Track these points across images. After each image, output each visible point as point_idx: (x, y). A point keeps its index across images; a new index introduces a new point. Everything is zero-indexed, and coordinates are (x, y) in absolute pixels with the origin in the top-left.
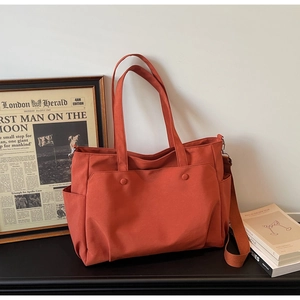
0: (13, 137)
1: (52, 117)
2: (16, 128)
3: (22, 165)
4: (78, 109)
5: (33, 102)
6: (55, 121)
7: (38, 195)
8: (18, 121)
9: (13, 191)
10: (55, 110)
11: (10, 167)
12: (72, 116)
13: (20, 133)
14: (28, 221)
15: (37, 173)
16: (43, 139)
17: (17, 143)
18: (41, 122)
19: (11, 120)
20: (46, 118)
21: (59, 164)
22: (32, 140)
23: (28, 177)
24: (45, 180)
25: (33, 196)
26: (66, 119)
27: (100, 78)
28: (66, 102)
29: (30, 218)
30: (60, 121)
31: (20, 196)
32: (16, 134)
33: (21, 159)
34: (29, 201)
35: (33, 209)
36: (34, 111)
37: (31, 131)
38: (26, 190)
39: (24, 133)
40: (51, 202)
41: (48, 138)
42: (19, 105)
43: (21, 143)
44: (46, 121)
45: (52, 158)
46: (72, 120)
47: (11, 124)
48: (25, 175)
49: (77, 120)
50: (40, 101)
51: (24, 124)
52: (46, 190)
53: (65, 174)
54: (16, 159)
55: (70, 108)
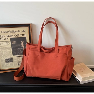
0: (4, 41)
1: (16, 36)
3: (7, 50)
4: (24, 33)
5: (10, 31)
6: (17, 37)
7: (12, 59)
8: (6, 37)
9: (5, 57)
10: (17, 33)
11: (4, 50)
12: (22, 35)
13: (6, 40)
14: (9, 66)
15: (12, 52)
16: (13, 42)
17: (5, 43)
18: (12, 37)
19: (4, 36)
20: (14, 36)
21: (18, 50)
22: (10, 42)
23: (9, 53)
24: (14, 54)
25: (10, 59)
26: (20, 36)
27: (30, 24)
28: (20, 31)
29: (10, 65)
31: (6, 59)
32: (5, 41)
33: (7, 48)
34: (9, 60)
35: (11, 63)
36: (10, 34)
37: (9, 40)
38: (8, 57)
39: (8, 40)
40: (16, 61)
41: (15, 42)
42: (6, 32)
43: (7, 43)
44: (14, 37)
45: (16, 48)
46: (22, 37)
47: (4, 38)
48: (8, 53)
50: (12, 31)
51: (7, 38)
52: (14, 57)
53: (20, 53)
54: (5, 48)
55: (21, 33)
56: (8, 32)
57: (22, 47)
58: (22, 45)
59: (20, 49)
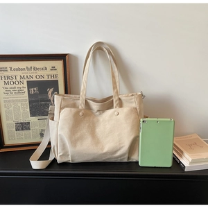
0: (15, 88)
1: (38, 77)
2: (17, 83)
3: (20, 105)
4: (54, 72)
5: (27, 68)
6: (40, 79)
7: (29, 123)
9: (14, 120)
10: (40, 73)
11: (13, 106)
12: (50, 77)
13: (19, 86)
14: (22, 138)
15: (28, 110)
16: (32, 89)
17: (17, 92)
18: (32, 80)
19: (14, 77)
20: (34, 77)
21: (41, 105)
22: (26, 90)
24: (33, 114)
25: (25, 123)
26: (46, 79)
28: (46, 69)
29: (23, 137)
30: (43, 79)
31: (18, 123)
32: (17, 86)
33: (19, 101)
34: (23, 126)
36: (27, 73)
37: (25, 85)
38: (21, 120)
39: (22, 86)
40: (36, 128)
41: (35, 89)
42: (19, 69)
43: (20, 92)
44: (35, 79)
45: (37, 101)
46: (50, 79)
47: (14, 80)
48: (21, 111)
49: (53, 79)
51: (21, 80)
52: (34, 120)
53: (45, 111)
54: (17, 101)
55: (49, 72)
56: (24, 69)
58: (50, 96)
59: (46, 104)
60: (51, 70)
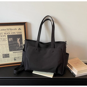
0: (2, 38)
1: (12, 33)
2: (3, 36)
3: (4, 46)
4: (20, 31)
6: (13, 34)
7: (9, 54)
8: (3, 34)
9: (2, 53)
10: (13, 31)
11: (1, 47)
12: (18, 33)
13: (4, 37)
15: (8, 48)
16: (10, 39)
17: (3, 40)
18: (9, 34)
19: (1, 34)
21: (14, 46)
22: (7, 39)
24: (10, 50)
25: (7, 55)
26: (16, 34)
28: (16, 29)
29: (6, 60)
30: (15, 34)
31: (4, 55)
32: (3, 38)
33: (4, 44)
34: (6, 56)
35: (7, 58)
36: (8, 32)
37: (7, 37)
38: (5, 53)
39: (5, 37)
40: (12, 56)
41: (11, 39)
42: (3, 30)
43: (4, 40)
44: (11, 34)
45: (12, 44)
46: (18, 34)
47: (1, 35)
48: (5, 49)
49: (19, 34)
50: (9, 29)
51: (5, 35)
52: (11, 53)
53: (16, 49)
55: (17, 31)
56: (6, 30)
57: (18, 44)
58: (18, 42)
59: (16, 46)
60: (19, 30)
